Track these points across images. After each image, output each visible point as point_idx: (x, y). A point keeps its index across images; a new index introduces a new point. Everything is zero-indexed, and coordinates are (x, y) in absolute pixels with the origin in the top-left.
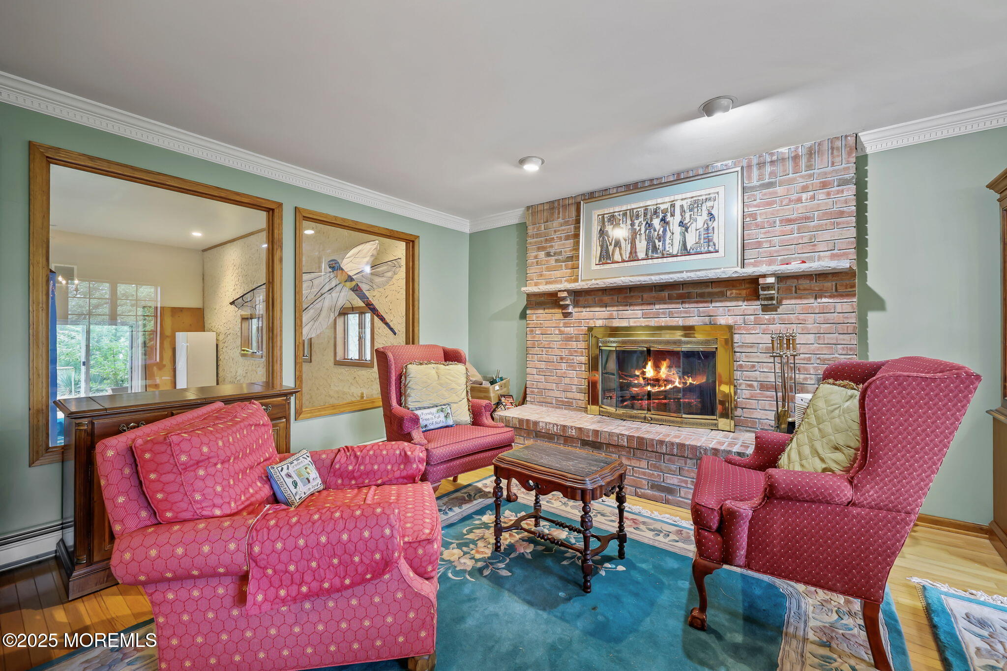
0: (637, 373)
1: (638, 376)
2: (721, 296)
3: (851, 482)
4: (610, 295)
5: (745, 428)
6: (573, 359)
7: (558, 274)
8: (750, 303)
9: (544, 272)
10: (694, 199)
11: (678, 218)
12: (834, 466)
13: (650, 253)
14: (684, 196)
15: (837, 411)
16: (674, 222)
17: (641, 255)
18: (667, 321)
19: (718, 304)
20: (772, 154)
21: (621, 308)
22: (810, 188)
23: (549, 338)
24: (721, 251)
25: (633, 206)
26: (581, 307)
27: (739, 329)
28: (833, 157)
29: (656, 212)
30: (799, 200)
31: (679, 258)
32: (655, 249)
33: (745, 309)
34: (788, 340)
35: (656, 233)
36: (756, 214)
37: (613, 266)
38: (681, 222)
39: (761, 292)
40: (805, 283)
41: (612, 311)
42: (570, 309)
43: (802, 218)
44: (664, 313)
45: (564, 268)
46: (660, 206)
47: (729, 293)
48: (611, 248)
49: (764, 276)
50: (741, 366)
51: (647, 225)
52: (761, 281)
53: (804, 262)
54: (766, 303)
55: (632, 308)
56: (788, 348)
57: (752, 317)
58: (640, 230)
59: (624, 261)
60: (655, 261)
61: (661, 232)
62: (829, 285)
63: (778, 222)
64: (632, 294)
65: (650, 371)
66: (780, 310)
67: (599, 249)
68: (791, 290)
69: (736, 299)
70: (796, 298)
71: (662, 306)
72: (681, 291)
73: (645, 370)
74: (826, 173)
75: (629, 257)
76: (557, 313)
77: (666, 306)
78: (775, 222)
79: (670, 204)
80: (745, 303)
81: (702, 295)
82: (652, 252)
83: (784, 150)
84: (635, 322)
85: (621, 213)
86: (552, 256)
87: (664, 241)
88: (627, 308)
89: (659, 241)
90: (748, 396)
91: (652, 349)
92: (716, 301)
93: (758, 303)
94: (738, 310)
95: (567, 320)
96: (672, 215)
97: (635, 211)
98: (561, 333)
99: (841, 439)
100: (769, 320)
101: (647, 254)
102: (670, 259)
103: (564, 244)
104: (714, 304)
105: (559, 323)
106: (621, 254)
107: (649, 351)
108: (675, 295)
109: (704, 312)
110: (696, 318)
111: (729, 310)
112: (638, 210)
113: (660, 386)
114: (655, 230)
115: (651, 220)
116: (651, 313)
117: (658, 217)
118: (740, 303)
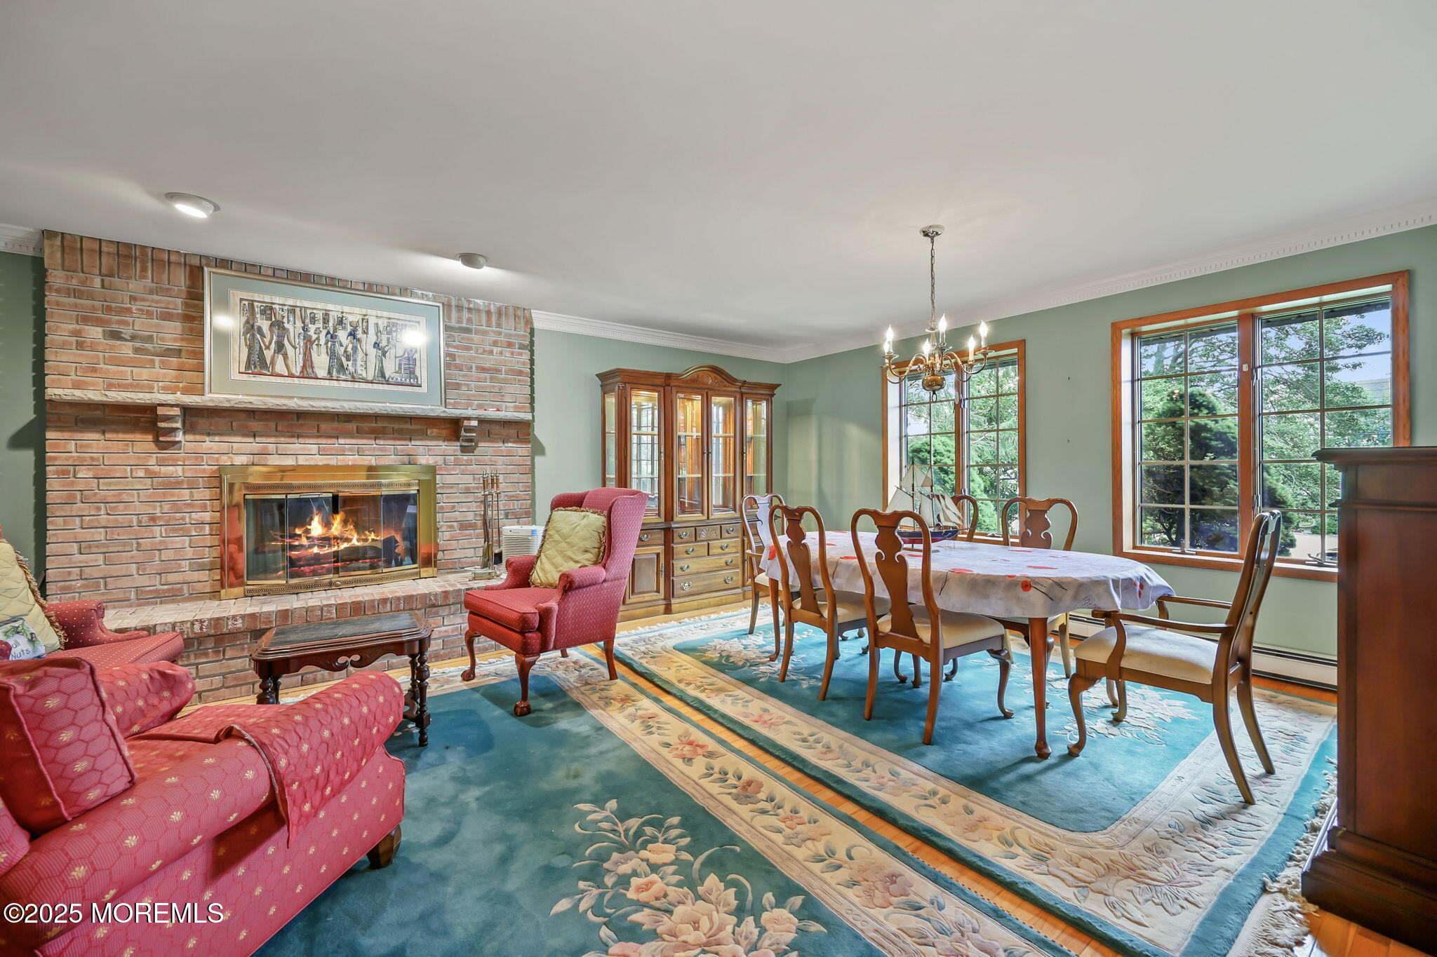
0: (298, 531)
1: (300, 536)
2: (423, 435)
3: (604, 567)
4: (261, 420)
5: (446, 571)
6: (183, 518)
7: (145, 373)
8: (450, 443)
9: (102, 366)
10: (393, 321)
11: (372, 337)
12: (587, 563)
13: (335, 373)
14: (379, 313)
15: (578, 528)
16: (368, 341)
17: (322, 373)
18: (356, 460)
19: (418, 443)
20: (469, 302)
21: (282, 439)
22: (499, 345)
23: (119, 484)
24: (425, 385)
25: (306, 304)
26: (202, 434)
27: (440, 469)
28: (516, 323)
29: (341, 322)
30: (491, 352)
31: (375, 386)
32: (342, 368)
33: (446, 449)
34: (492, 480)
35: (342, 349)
36: (455, 355)
37: (273, 379)
38: (376, 343)
39: (463, 433)
40: (495, 429)
41: (269, 443)
42: (180, 436)
43: (493, 369)
44: (350, 450)
45: (157, 365)
46: (348, 316)
47: (429, 432)
48: (268, 354)
49: (469, 419)
50: (442, 507)
51: (329, 336)
52: (466, 423)
53: (498, 410)
54: (466, 444)
55: (301, 440)
56: (493, 487)
57: (452, 458)
58: (318, 339)
59: (291, 376)
60: (343, 384)
61: (349, 349)
62: (513, 432)
63: (474, 369)
64: (301, 422)
65: (316, 528)
66: (476, 452)
67: (245, 351)
68: (485, 434)
69: (436, 438)
70: (489, 441)
71: (348, 441)
72: (374, 425)
73: (309, 527)
74: (510, 335)
75: (302, 372)
76: (143, 442)
77: (354, 441)
78: (471, 368)
79: (362, 317)
80: (446, 443)
81: (400, 432)
82: (338, 372)
83: (480, 302)
84: (307, 460)
85: (286, 308)
86: (125, 340)
87: (355, 360)
88: (295, 440)
89: (348, 360)
90: (449, 538)
91: (340, 494)
92: (416, 440)
93: (459, 444)
94: (438, 450)
95: (166, 454)
96: (365, 332)
97: (309, 312)
98: (151, 475)
99: (588, 545)
100: (467, 461)
101: (329, 373)
102: (364, 386)
103: (157, 326)
104: (413, 443)
105: (145, 458)
106: (287, 366)
107: (335, 498)
108: (366, 429)
109: (402, 451)
110: (393, 456)
111: (429, 450)
112: (315, 311)
113: (330, 546)
114: (341, 345)
115: (335, 330)
116: (331, 449)
117: (344, 328)
118: (441, 443)
